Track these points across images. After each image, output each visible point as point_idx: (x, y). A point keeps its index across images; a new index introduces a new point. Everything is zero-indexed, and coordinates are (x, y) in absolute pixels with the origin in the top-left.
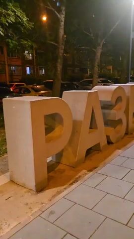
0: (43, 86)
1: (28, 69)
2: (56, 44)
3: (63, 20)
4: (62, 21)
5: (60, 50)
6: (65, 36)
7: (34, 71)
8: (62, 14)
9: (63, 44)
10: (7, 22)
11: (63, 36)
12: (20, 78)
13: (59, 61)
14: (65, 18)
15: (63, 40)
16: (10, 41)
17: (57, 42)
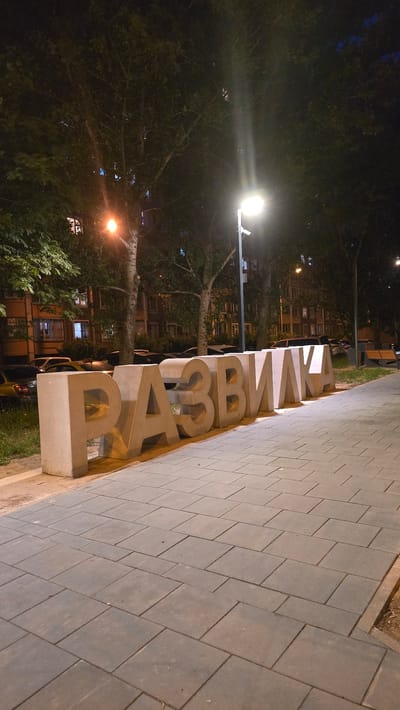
0: (106, 361)
1: (78, 327)
2: (123, 290)
3: (135, 251)
4: (132, 253)
5: (130, 301)
6: (139, 277)
7: (91, 332)
8: (133, 242)
9: (134, 290)
10: (41, 273)
11: (135, 277)
12: (60, 346)
13: (129, 317)
14: (138, 248)
15: (136, 283)
16: (43, 293)
17: (124, 286)
